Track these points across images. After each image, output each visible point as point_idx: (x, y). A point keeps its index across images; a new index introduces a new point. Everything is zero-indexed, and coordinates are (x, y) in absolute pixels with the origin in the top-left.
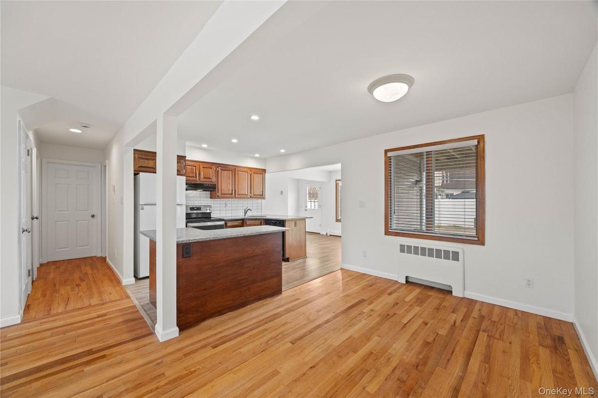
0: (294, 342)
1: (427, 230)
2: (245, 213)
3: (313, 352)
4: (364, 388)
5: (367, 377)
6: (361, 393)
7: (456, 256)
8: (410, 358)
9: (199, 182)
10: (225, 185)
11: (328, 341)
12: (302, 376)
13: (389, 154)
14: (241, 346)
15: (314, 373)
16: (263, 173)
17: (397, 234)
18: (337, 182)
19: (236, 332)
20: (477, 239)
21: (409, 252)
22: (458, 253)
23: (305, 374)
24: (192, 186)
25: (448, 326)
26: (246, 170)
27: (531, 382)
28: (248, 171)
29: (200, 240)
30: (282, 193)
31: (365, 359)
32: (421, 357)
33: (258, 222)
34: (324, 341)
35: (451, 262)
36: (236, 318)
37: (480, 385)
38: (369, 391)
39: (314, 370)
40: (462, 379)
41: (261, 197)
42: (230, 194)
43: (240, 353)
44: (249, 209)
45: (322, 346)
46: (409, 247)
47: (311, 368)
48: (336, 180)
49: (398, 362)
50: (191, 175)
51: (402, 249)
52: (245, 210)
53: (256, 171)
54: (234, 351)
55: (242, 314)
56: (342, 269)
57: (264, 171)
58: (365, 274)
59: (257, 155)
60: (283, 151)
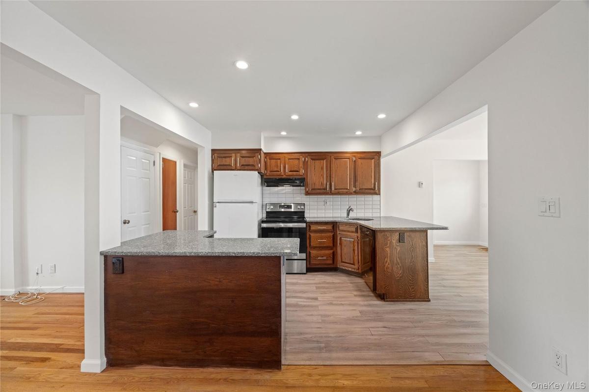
2: (348, 215)
9: (284, 177)
10: (315, 177)
16: (376, 157)
24: (270, 181)
26: (347, 155)
28: (351, 157)
30: (420, 184)
41: (373, 191)
42: (324, 189)
50: (276, 169)
53: (363, 156)
57: (378, 154)
59: (359, 133)
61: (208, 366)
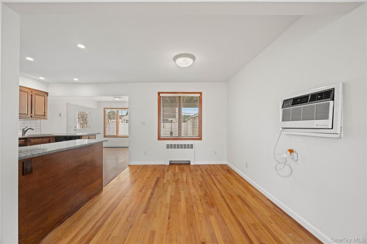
0: (145, 212)
1: (179, 135)
2: (25, 133)
3: (162, 211)
4: (199, 213)
5: (195, 208)
6: (200, 215)
7: (192, 147)
8: (201, 193)
11: (163, 202)
12: (169, 224)
13: (161, 95)
14: (109, 233)
15: (173, 220)
16: (46, 95)
17: (165, 139)
18: (105, 109)
19: (92, 228)
20: (199, 138)
21: (171, 148)
22: (193, 145)
23: (169, 223)
25: (200, 177)
26: (26, 90)
27: (234, 185)
28: (29, 92)
29: (44, 154)
30: (60, 115)
31: (187, 202)
32: (203, 191)
33: (47, 140)
34: (161, 204)
35: (190, 149)
36: (79, 220)
37: (226, 192)
38: (201, 213)
39: (171, 219)
40: (220, 192)
41: (43, 117)
43: (115, 237)
44: (30, 129)
45: (162, 206)
46: (171, 145)
47: (169, 218)
48: (104, 108)
49: (199, 197)
51: (168, 146)
52: (23, 130)
53: (37, 93)
54: (108, 239)
55: (82, 215)
56: (129, 166)
57: (47, 93)
58: (146, 165)
59: (42, 78)
60: (76, 80)
61: (81, 207)
